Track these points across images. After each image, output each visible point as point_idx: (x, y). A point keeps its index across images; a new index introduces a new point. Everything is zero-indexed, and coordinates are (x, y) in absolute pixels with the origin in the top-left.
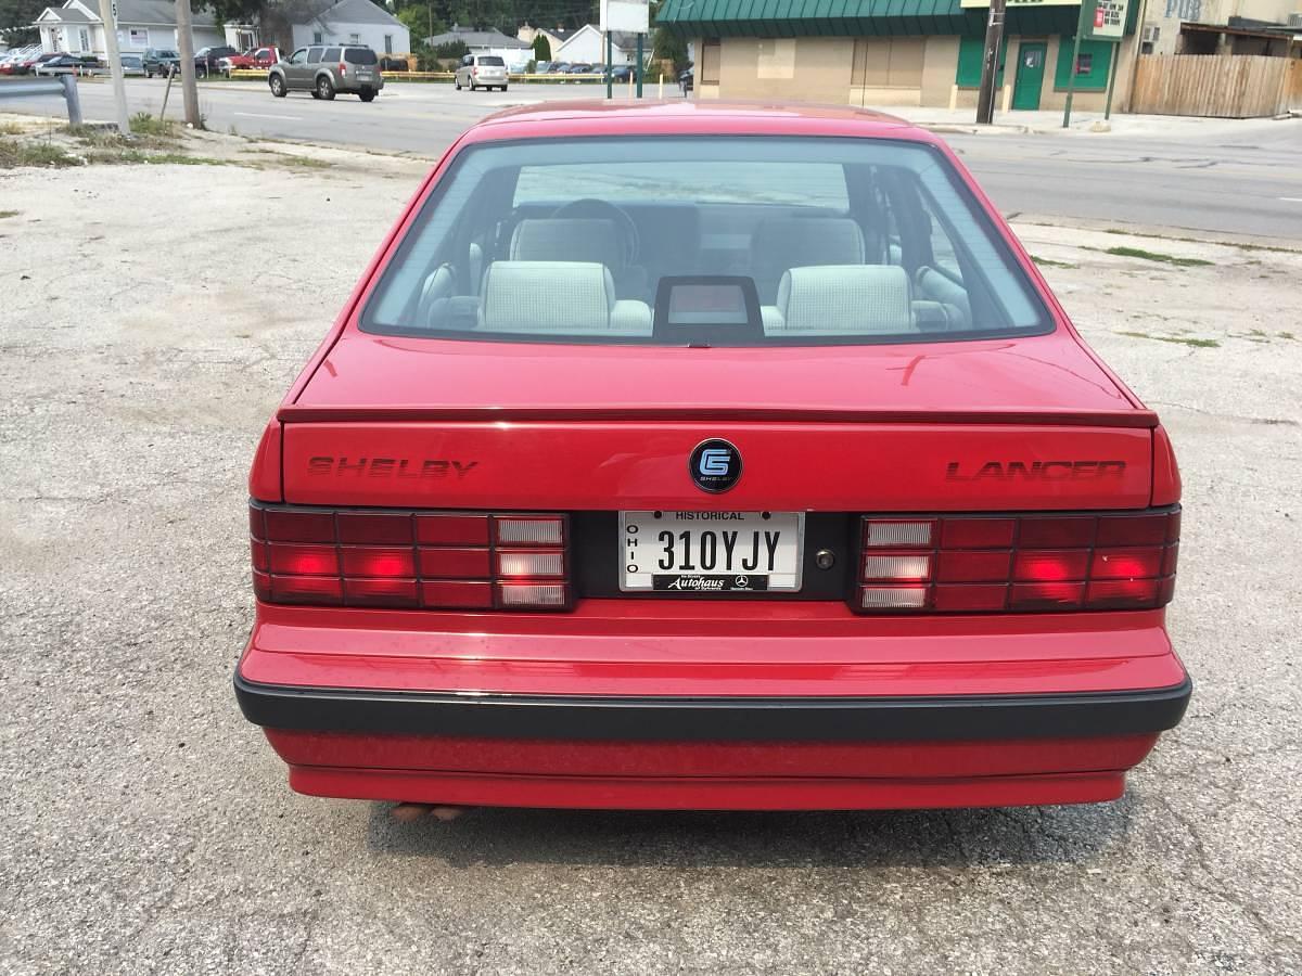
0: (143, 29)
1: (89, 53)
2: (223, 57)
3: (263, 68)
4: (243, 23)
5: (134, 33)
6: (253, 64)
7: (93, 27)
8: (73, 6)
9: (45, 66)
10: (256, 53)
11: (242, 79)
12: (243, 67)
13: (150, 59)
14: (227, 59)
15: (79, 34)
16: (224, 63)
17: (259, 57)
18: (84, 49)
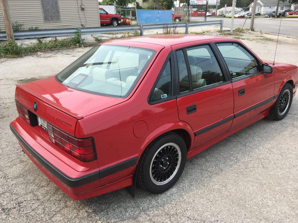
0: (273, 6)
1: (259, 12)
2: (287, 12)
3: (296, 15)
4: (296, 4)
5: (270, 7)
6: (294, 14)
7: (261, 6)
8: (258, 2)
9: (247, 15)
10: (295, 11)
11: (289, 17)
12: (291, 14)
13: (270, 13)
14: (287, 13)
15: (258, 8)
16: (286, 14)
17: (296, 12)
18: (258, 11)
